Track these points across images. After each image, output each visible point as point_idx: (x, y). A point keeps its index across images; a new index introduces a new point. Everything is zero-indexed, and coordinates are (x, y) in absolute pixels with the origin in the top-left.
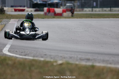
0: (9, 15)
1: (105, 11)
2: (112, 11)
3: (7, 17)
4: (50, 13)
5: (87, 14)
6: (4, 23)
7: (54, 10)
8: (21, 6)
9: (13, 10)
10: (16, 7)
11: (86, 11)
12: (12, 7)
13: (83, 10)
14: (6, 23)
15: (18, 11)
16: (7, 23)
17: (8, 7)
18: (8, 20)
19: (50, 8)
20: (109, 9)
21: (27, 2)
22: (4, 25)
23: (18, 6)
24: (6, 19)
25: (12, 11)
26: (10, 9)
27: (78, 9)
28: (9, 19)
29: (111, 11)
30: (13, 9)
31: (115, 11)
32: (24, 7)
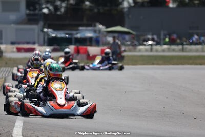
0: (10, 59)
1: (174, 50)
2: (186, 52)
3: (6, 63)
4: (80, 55)
5: (142, 56)
6: (4, 75)
7: (86, 49)
8: (28, 43)
9: (15, 50)
10: (19, 43)
11: (140, 51)
12: (13, 43)
13: (135, 49)
14: (6, 76)
15: (23, 50)
16: (8, 76)
17: (6, 43)
18: (9, 69)
19: (81, 47)
20: (180, 47)
21: (39, 35)
22: (3, 79)
23: (23, 43)
24: (5, 67)
25: (13, 52)
26: (10, 47)
27: (127, 48)
28: (11, 67)
29: (183, 50)
30: (14, 47)
31: (190, 51)
32: (34, 43)
